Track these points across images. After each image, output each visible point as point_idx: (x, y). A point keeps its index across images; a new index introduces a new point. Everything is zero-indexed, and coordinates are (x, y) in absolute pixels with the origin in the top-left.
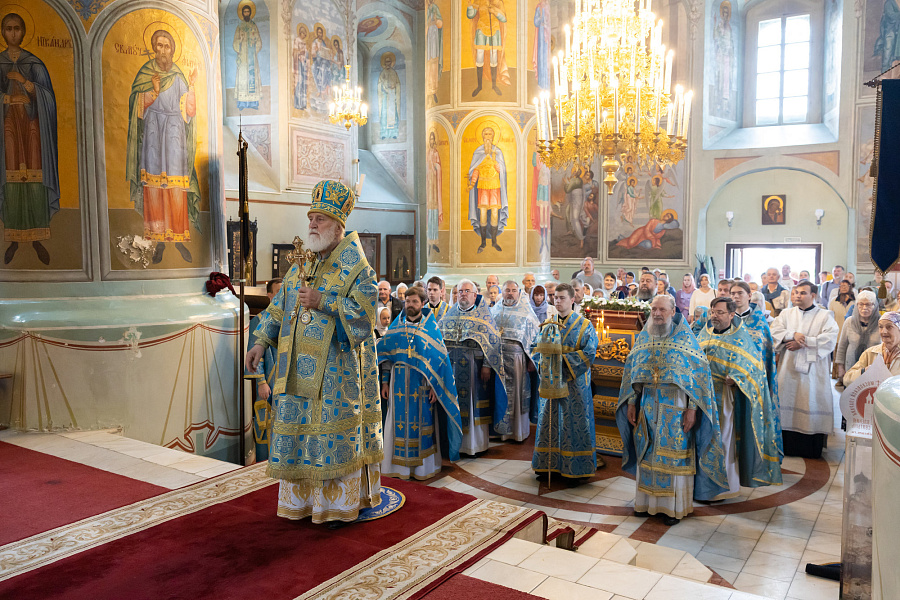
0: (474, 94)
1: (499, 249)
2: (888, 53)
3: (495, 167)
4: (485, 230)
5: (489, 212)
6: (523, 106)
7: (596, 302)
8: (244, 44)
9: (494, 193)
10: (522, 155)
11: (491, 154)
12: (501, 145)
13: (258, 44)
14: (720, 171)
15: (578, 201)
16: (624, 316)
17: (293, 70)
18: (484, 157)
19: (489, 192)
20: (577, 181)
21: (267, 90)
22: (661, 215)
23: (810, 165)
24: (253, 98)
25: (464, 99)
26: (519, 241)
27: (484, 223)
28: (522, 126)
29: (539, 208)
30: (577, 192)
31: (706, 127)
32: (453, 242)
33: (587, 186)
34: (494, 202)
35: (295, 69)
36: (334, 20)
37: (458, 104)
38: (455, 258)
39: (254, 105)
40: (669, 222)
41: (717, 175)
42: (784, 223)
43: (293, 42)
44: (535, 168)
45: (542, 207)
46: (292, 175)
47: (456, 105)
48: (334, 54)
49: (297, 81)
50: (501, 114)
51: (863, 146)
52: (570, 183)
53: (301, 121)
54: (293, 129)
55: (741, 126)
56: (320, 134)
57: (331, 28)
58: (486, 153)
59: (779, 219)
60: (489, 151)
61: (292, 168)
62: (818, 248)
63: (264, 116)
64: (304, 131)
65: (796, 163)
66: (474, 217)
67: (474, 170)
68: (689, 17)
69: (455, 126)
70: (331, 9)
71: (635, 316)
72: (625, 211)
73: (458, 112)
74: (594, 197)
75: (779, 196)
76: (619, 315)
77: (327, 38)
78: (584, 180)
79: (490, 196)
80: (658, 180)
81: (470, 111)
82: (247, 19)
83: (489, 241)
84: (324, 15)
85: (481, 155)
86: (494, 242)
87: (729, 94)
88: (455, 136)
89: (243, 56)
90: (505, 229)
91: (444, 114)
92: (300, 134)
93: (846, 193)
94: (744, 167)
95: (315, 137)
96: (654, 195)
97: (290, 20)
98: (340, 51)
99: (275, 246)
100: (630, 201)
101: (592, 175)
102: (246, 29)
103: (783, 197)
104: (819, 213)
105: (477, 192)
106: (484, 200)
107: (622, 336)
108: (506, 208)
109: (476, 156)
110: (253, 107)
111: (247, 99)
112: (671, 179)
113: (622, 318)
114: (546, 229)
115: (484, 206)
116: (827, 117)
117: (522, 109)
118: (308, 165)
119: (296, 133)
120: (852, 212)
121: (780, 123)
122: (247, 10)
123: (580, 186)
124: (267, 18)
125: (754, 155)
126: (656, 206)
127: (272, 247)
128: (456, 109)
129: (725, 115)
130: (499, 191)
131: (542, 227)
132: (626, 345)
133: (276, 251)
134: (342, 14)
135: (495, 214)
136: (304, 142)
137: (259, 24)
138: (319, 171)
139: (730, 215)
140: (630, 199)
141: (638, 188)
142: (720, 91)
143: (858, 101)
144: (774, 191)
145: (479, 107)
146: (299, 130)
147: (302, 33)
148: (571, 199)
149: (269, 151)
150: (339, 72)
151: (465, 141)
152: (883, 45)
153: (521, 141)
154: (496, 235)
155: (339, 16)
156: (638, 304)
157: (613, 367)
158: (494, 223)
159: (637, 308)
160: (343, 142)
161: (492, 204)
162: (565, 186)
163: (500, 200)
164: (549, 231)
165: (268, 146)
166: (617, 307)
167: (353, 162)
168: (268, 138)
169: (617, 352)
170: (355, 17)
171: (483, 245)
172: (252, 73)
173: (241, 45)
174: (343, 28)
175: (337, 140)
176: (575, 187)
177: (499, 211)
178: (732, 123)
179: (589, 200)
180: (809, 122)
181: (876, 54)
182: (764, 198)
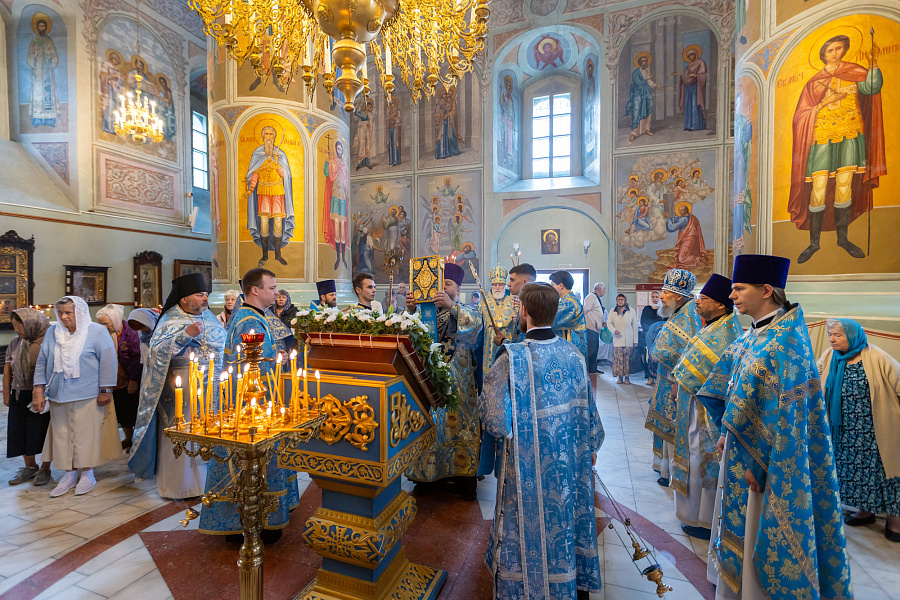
0: (252, 88)
1: (284, 262)
2: (636, 113)
3: (277, 171)
4: (267, 242)
5: (271, 222)
6: (311, 108)
7: (318, 318)
8: (40, 60)
9: (278, 200)
10: (311, 161)
11: (273, 156)
12: (285, 147)
13: (54, 60)
14: (507, 210)
15: (394, 236)
16: (371, 344)
17: (100, 92)
18: (265, 160)
19: (271, 199)
20: (393, 220)
21: (64, 108)
22: (462, 246)
23: (578, 204)
24: (49, 116)
25: (241, 93)
26: (308, 255)
27: (265, 233)
28: (311, 130)
29: (333, 221)
30: (393, 228)
31: (495, 175)
32: (231, 255)
33: (401, 224)
34: (278, 210)
35: (103, 91)
36: (159, 58)
37: (234, 99)
38: (234, 273)
39: (50, 122)
40: (467, 252)
41: (505, 214)
42: (559, 252)
43: (100, 65)
44: (328, 178)
45: (337, 220)
46: (99, 197)
47: (232, 100)
48: (160, 91)
49: (105, 104)
50: (284, 113)
51: (620, 188)
52: (388, 221)
53: (112, 146)
54: (98, 151)
55: (521, 179)
56: (140, 162)
57: (155, 66)
58: (267, 155)
59: (555, 249)
60: (272, 153)
61: (99, 191)
62: (586, 273)
63: (61, 134)
64: (115, 155)
65: (568, 203)
66: (253, 226)
67: (253, 173)
68: (480, 84)
69: (231, 124)
70: (154, 47)
71: (392, 345)
72: (431, 244)
73: (234, 108)
74: (407, 232)
75: (555, 230)
76: (360, 343)
77: (150, 74)
78: (399, 219)
79: (272, 204)
80: (458, 218)
81: (247, 107)
82: (42, 33)
83: (271, 254)
84: (146, 51)
85: (261, 156)
86: (278, 256)
87: (513, 153)
88: (232, 136)
89: (38, 71)
90: (291, 240)
91: (218, 111)
92: (109, 157)
93: (607, 227)
94: (526, 207)
95: (134, 164)
96: (455, 230)
97: (96, 42)
98: (168, 90)
99: (69, 268)
100: (436, 236)
101: (405, 215)
102: (41, 44)
103: (558, 231)
104: (586, 244)
105: (258, 199)
106: (266, 208)
107: (361, 391)
108: (291, 217)
109: (255, 157)
110: (48, 125)
111: (43, 116)
112: (468, 217)
113: (369, 349)
114: (344, 246)
115: (266, 214)
116: (587, 170)
117: (310, 112)
118: (122, 190)
119: (103, 157)
120: (612, 243)
121: (551, 175)
122: (41, 24)
123: (396, 223)
124: (64, 34)
125: (536, 196)
126: (457, 239)
127: (64, 268)
128: (232, 104)
129: (509, 167)
130: (283, 197)
131: (338, 242)
132: (368, 412)
133: (69, 273)
134: (170, 56)
135: (278, 223)
136: (116, 167)
137: (55, 40)
138: (137, 198)
139: (516, 246)
140: (436, 234)
141: (442, 224)
142: (506, 148)
143: (615, 152)
144: (551, 227)
145: (258, 104)
146: (108, 153)
147: (114, 57)
148: (389, 234)
149: (67, 171)
150: (166, 108)
151: (242, 140)
152: (632, 107)
153: (310, 146)
154: (280, 246)
155: (166, 57)
156: (396, 319)
157: (344, 459)
158: (277, 233)
159: (396, 328)
160: (172, 174)
161: (274, 212)
162: (384, 223)
163: (285, 207)
164: (348, 248)
165: (66, 165)
166: (355, 327)
167: (186, 195)
168: (66, 157)
169: (352, 426)
170: (188, 64)
171: (265, 257)
172: (48, 89)
173: (35, 59)
174: (171, 69)
175: (164, 172)
176: (391, 225)
177: (283, 220)
178: (515, 176)
179: (403, 235)
180: (572, 174)
181: (627, 114)
182: (543, 232)
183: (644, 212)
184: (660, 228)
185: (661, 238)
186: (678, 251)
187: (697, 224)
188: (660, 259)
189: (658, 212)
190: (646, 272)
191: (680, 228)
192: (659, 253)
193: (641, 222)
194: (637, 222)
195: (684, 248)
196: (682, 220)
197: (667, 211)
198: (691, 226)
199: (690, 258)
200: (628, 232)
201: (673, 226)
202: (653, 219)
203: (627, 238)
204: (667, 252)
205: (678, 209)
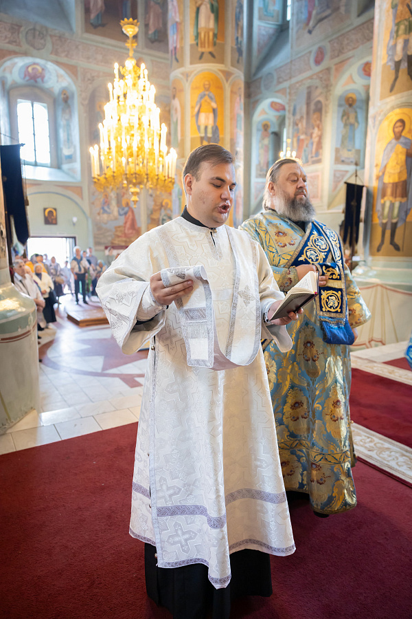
23: (69, 193)
42: (56, 224)
59: (54, 221)
62: (75, 239)
75: (53, 209)
93: (87, 210)
94: (32, 190)
104: (74, 220)
120: (90, 220)
121: (36, 164)
180: (51, 167)
182: (45, 209)
183: (107, 202)
184: (116, 213)
185: (116, 219)
186: (125, 227)
187: (133, 212)
188: (116, 231)
189: (114, 203)
190: (110, 239)
191: (126, 214)
192: (116, 228)
193: (106, 208)
194: (103, 208)
195: (128, 225)
196: (126, 209)
197: (119, 203)
198: (130, 213)
199: (130, 231)
200: (99, 214)
201: (122, 212)
202: (111, 207)
203: (98, 218)
204: (119, 227)
205: (124, 203)
